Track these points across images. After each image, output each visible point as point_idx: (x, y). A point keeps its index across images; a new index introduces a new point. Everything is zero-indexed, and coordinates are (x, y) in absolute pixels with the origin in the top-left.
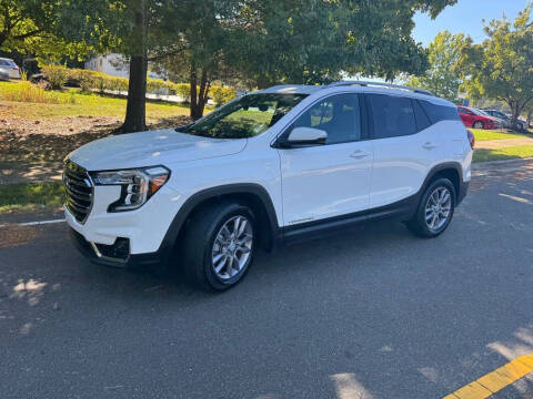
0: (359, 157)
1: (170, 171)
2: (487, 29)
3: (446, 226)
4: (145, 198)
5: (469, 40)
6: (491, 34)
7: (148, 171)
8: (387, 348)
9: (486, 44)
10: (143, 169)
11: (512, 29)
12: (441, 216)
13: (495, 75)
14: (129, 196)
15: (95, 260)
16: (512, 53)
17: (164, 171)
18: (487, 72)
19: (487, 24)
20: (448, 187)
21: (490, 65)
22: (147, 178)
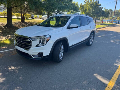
0: (81, 30)
1: (50, 36)
2: (85, 2)
3: (92, 43)
4: (46, 43)
5: (81, 4)
6: (86, 3)
7: (46, 36)
8: (99, 68)
9: (84, 5)
10: (45, 36)
11: (90, 2)
12: (92, 41)
13: (87, 11)
14: (41, 43)
15: (32, 59)
16: (90, 7)
17: (49, 36)
18: (85, 11)
19: (85, 1)
20: (93, 35)
21: (86, 9)
22: (46, 38)
